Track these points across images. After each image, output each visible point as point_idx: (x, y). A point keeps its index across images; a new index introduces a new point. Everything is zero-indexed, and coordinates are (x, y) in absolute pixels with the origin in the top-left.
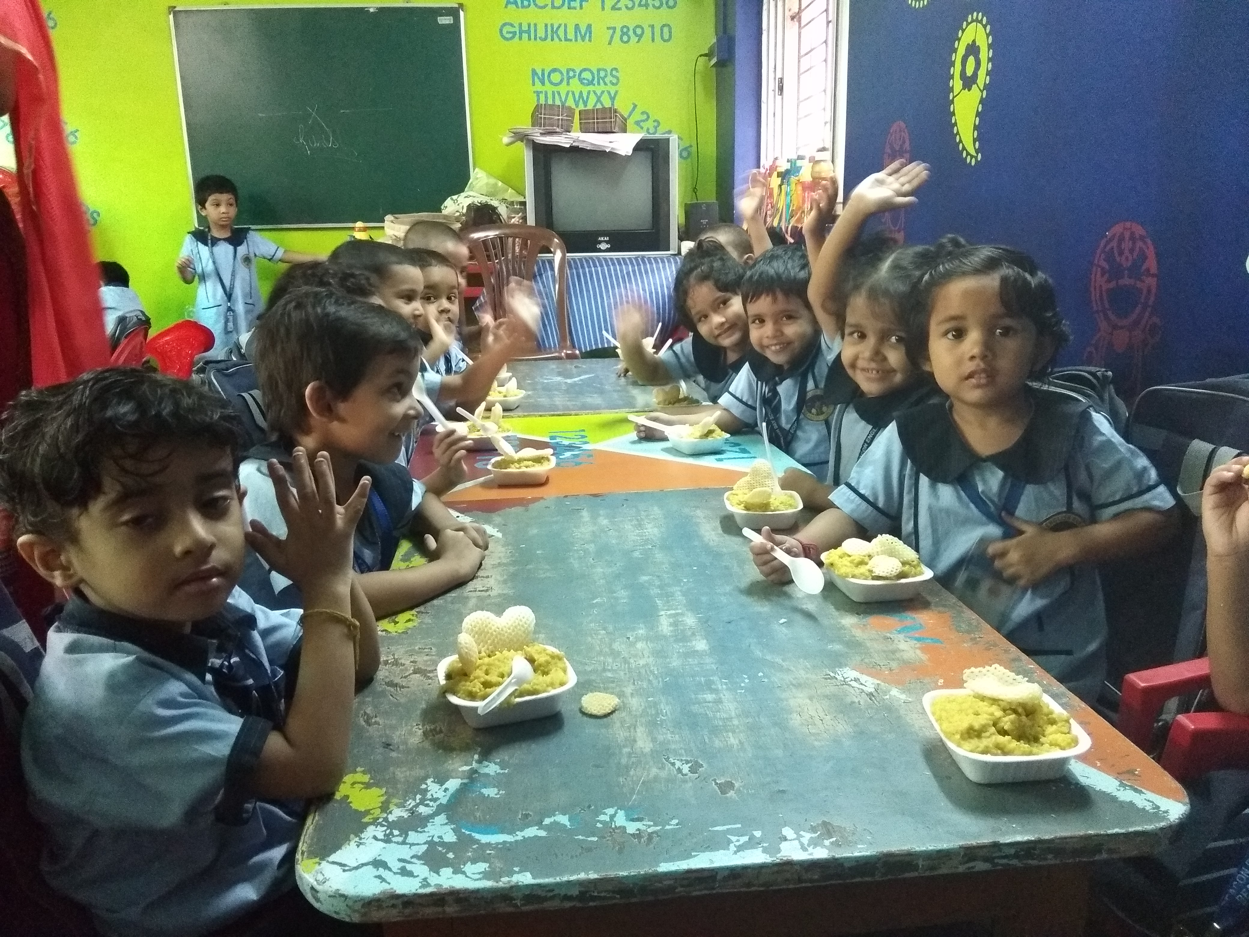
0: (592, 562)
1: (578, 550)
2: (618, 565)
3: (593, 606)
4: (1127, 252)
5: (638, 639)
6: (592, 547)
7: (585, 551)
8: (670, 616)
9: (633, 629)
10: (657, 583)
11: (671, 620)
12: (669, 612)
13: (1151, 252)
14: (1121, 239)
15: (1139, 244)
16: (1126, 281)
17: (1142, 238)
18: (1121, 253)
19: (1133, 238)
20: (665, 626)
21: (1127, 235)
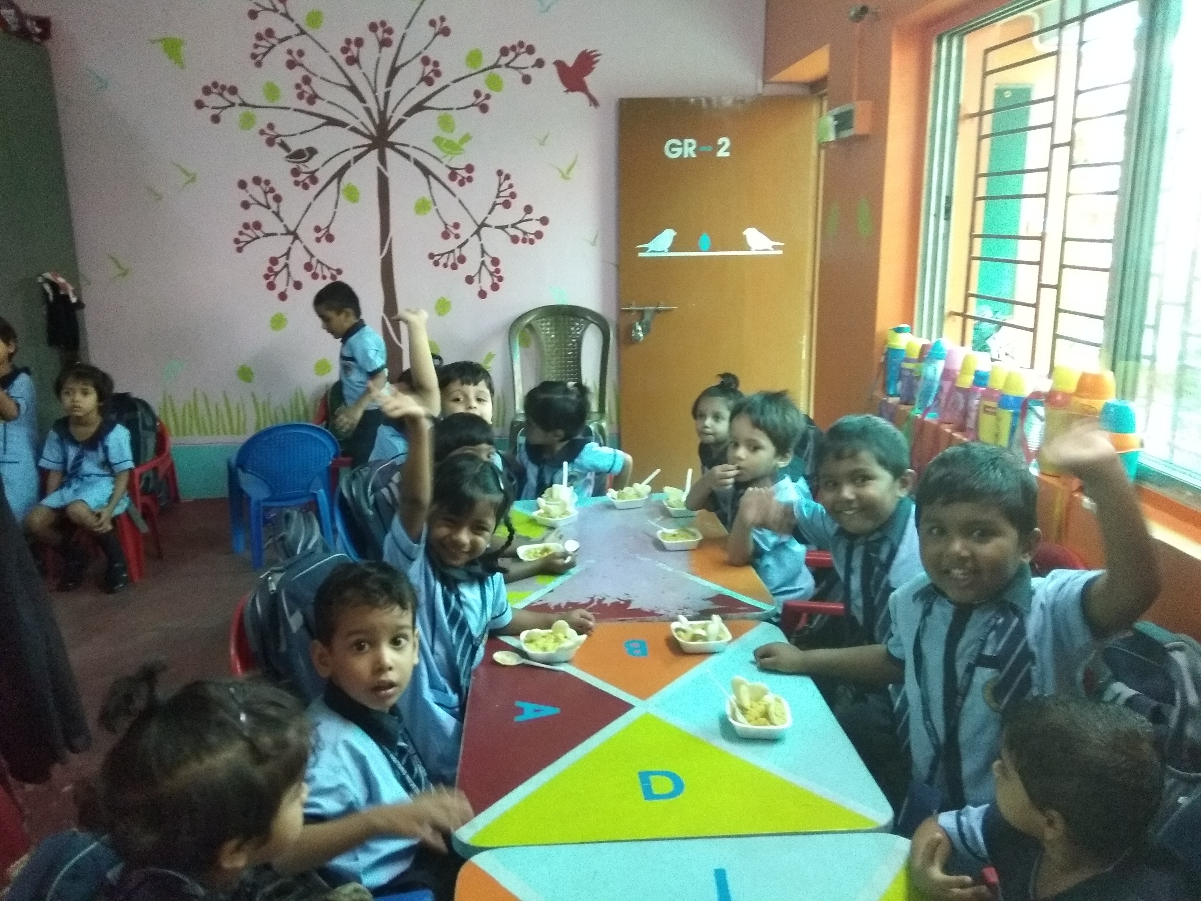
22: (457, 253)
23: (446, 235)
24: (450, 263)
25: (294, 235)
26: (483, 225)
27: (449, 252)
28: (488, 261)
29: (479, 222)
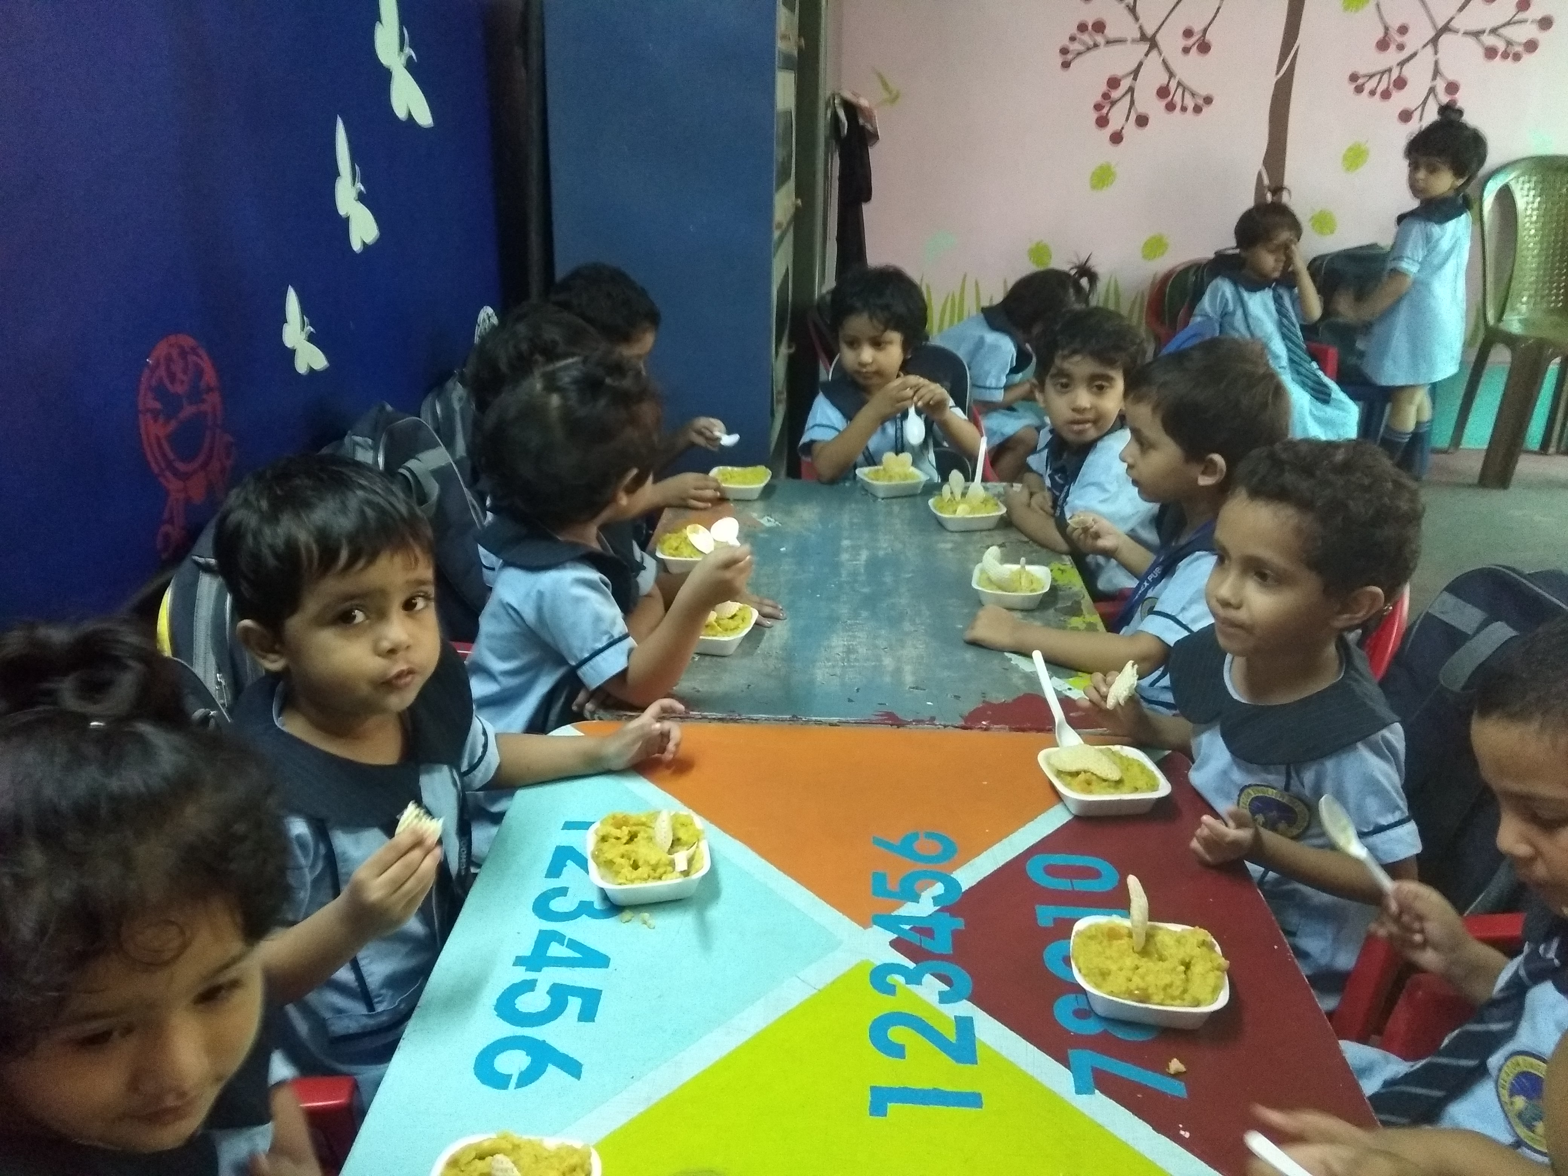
0: (908, 610)
1: (922, 624)
2: (886, 605)
3: (913, 571)
4: (180, 375)
5: (886, 549)
6: (907, 626)
7: (913, 623)
8: (858, 560)
9: (887, 554)
10: (856, 585)
11: (858, 557)
12: (858, 562)
13: (206, 364)
14: (169, 359)
15: (192, 358)
16: (188, 410)
17: (194, 350)
18: (172, 377)
19: (183, 354)
20: (864, 555)
21: (175, 353)
22: (1395, 75)
23: (1383, 45)
24: (1379, 90)
25: (1153, 43)
26: (1446, 28)
27: (1383, 73)
28: (1441, 86)
29: (1440, 24)
